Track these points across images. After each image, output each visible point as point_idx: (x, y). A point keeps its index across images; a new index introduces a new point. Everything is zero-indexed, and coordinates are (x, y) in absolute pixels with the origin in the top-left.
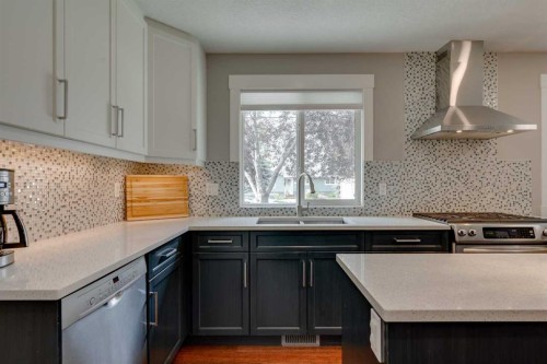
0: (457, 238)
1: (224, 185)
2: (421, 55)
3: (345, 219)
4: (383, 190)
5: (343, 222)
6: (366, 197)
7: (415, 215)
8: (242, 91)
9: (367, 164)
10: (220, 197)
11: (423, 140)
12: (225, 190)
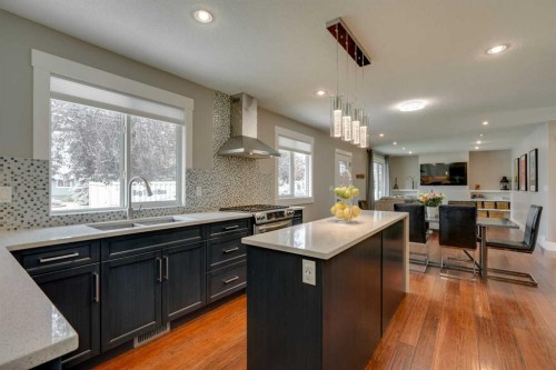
0: (257, 222)
1: (22, 189)
2: (223, 95)
3: (175, 217)
4: (199, 192)
5: (174, 221)
6: (187, 198)
7: (222, 210)
8: (53, 74)
9: (188, 171)
10: (15, 205)
11: (224, 156)
12: (25, 195)
